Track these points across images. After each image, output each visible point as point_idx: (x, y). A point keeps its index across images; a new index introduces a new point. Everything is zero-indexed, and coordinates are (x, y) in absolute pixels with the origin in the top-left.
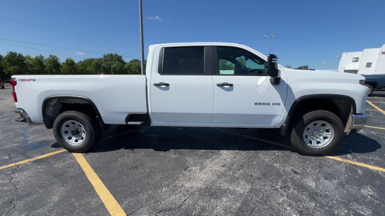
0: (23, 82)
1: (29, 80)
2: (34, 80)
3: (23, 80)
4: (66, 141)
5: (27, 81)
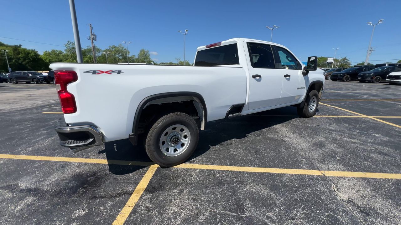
0: (95, 76)
1: (109, 72)
2: (119, 72)
3: (94, 72)
4: (165, 154)
5: (104, 74)
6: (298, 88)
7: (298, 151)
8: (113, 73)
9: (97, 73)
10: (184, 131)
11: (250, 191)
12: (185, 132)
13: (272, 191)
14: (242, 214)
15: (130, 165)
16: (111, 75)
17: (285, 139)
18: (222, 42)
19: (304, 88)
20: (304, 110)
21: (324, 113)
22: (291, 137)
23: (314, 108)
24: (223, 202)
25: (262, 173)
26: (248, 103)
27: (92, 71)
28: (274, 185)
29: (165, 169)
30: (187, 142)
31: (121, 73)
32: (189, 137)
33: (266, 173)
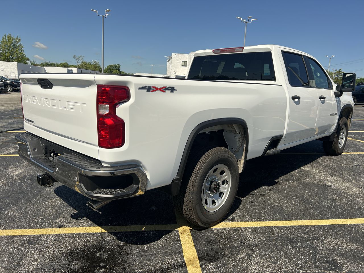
2: (172, 89)
4: (205, 208)
5: (158, 91)
6: (331, 115)
7: (353, 197)
8: (167, 91)
9: (151, 90)
10: (224, 174)
11: (332, 247)
12: (225, 176)
13: (355, 243)
14: (341, 271)
15: (143, 231)
16: (164, 93)
17: (328, 184)
18: (245, 48)
19: (336, 114)
20: (334, 144)
21: (352, 149)
22: (333, 180)
23: (343, 141)
24: (310, 261)
25: (330, 225)
26: (286, 134)
27: (147, 87)
28: (353, 238)
29: (203, 231)
30: (226, 190)
31: (174, 91)
32: (230, 182)
33: (335, 225)
